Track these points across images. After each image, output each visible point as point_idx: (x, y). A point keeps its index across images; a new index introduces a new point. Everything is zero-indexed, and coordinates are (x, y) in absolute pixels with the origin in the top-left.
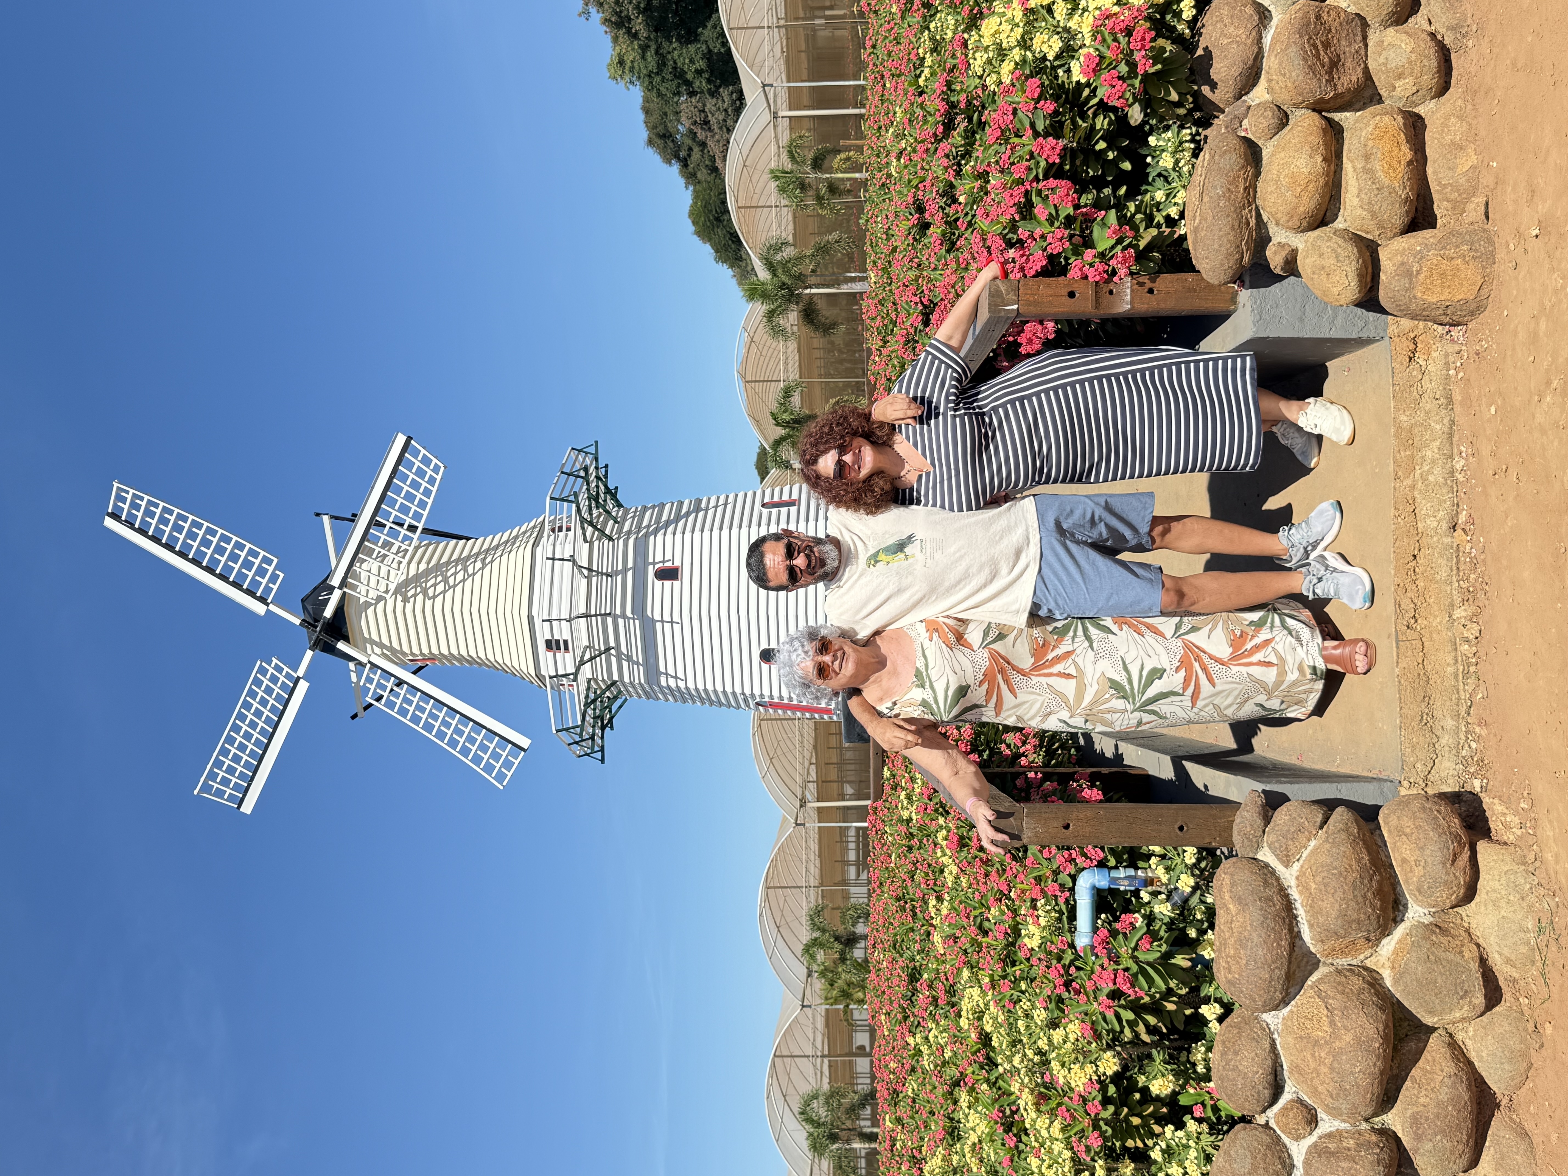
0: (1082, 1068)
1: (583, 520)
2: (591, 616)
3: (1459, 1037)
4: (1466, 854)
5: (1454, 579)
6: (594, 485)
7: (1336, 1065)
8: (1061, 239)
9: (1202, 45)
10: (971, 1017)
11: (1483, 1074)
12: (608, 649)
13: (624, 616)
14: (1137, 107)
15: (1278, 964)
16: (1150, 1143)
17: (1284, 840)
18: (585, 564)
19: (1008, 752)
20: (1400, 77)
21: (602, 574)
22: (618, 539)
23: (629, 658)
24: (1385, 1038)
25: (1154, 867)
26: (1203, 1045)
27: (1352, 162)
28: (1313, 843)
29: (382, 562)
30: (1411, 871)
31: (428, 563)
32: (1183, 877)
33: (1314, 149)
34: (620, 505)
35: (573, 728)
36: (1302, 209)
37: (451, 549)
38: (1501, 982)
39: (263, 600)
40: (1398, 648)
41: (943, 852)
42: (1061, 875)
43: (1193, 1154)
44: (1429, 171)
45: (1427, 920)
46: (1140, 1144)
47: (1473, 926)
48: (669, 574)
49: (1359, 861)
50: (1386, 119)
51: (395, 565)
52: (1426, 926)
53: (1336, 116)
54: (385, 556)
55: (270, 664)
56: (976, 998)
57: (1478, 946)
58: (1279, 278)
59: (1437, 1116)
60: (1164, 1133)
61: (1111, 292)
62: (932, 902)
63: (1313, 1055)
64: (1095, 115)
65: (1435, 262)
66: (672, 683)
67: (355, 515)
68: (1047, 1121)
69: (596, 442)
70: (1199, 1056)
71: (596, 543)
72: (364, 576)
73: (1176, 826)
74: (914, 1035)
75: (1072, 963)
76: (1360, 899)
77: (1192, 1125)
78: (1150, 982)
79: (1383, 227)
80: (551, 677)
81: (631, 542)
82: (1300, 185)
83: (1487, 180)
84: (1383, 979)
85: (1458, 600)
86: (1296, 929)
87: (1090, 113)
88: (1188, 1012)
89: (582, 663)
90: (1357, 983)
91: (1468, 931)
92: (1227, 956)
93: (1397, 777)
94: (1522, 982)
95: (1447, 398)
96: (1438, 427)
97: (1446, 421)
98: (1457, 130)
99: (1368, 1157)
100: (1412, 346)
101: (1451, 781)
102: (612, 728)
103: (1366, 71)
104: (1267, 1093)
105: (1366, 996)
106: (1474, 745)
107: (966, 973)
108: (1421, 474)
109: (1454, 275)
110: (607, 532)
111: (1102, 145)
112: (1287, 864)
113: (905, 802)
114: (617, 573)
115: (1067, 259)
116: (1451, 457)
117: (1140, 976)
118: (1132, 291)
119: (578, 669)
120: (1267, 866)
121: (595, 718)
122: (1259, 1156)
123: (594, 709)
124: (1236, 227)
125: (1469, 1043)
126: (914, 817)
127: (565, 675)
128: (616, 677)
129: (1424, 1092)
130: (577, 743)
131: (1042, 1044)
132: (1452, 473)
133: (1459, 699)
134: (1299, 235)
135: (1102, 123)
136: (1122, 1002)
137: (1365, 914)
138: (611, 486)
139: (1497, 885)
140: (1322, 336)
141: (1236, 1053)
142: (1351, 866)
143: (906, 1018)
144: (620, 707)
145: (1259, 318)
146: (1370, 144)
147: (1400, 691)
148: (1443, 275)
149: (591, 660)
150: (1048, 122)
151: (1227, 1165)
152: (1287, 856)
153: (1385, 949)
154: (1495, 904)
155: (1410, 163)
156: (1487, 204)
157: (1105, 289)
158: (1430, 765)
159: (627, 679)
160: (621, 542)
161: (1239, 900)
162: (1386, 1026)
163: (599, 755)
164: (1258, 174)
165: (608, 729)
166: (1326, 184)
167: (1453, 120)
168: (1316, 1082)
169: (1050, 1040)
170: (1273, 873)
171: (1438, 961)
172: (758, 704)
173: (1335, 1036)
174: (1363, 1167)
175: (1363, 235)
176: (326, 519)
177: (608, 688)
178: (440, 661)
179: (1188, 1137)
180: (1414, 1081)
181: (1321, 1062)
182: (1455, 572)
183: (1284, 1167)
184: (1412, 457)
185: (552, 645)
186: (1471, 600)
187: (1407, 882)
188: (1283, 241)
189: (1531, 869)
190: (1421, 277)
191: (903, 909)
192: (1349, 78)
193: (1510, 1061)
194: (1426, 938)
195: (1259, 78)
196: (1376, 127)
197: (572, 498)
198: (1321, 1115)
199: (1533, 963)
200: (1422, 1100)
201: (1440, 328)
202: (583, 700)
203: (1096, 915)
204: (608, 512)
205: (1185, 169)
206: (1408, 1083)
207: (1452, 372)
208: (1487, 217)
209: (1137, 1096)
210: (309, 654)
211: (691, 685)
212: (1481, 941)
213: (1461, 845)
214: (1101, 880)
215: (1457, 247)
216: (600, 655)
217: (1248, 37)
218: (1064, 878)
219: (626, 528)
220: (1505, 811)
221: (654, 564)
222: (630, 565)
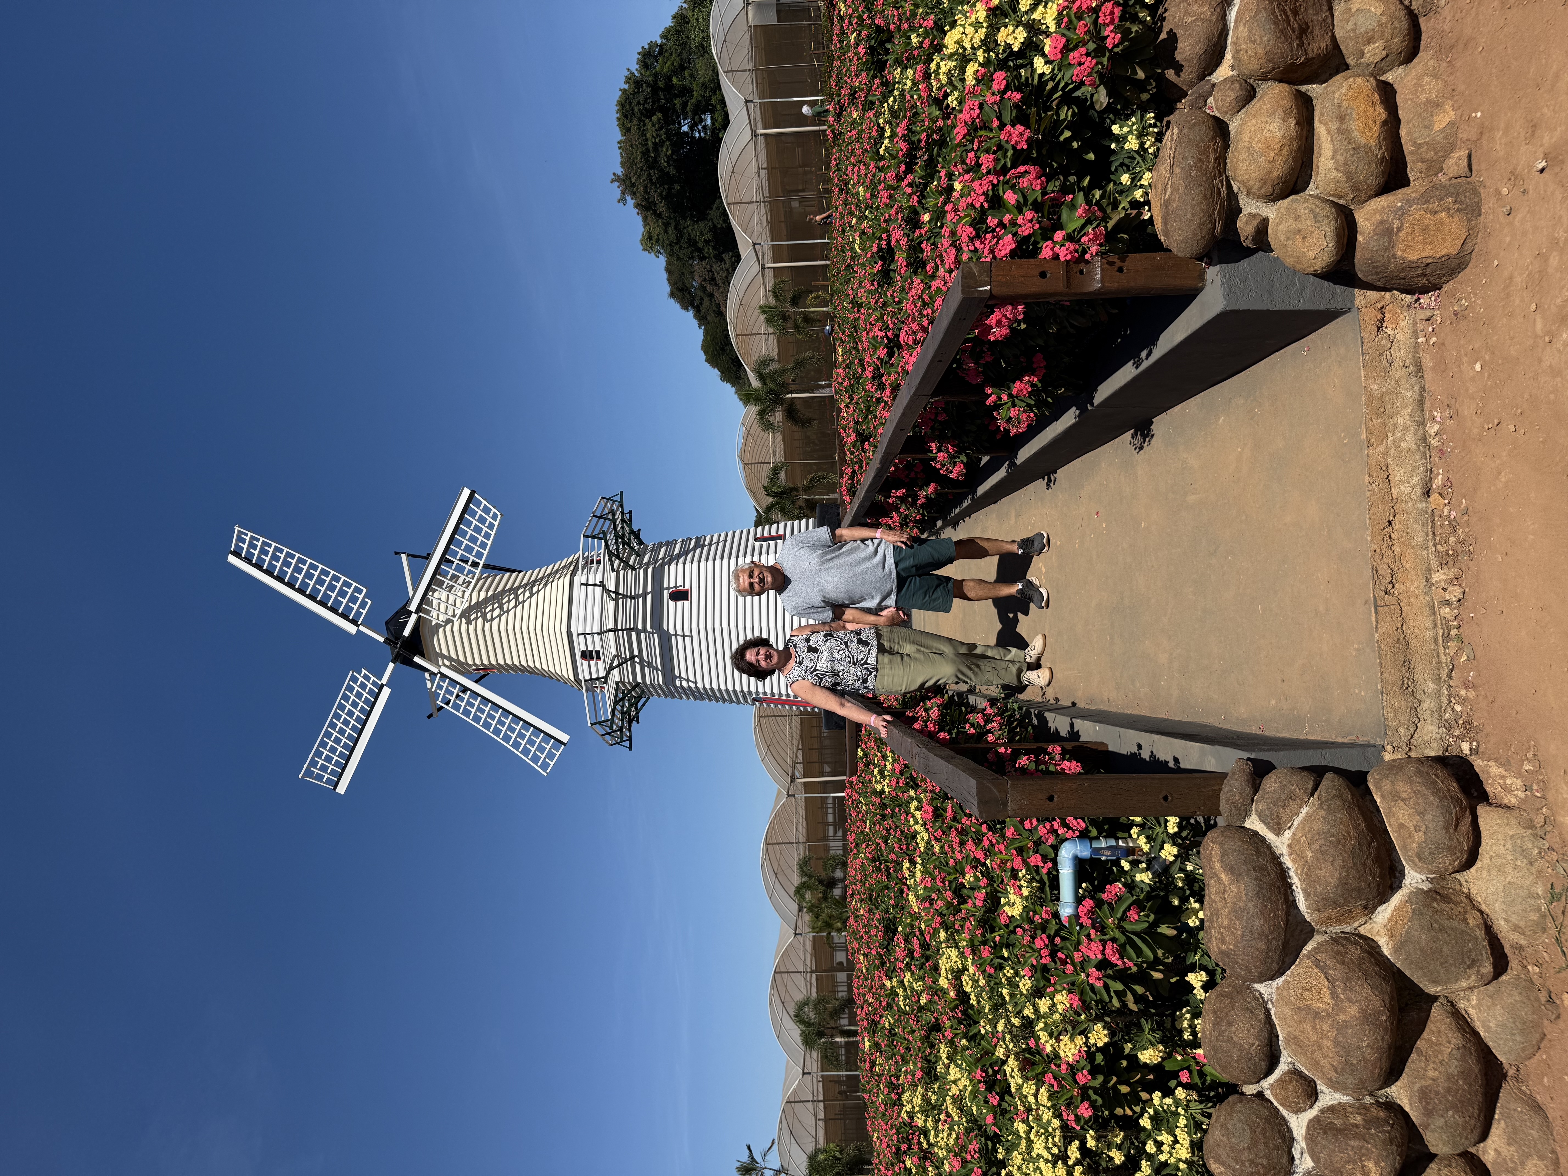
0: (1072, 1039)
1: (610, 554)
2: (618, 630)
3: (1462, 1005)
4: (1468, 819)
5: (1431, 543)
6: (620, 526)
7: (1341, 1039)
8: (1031, 221)
9: (1166, 29)
10: (950, 977)
11: (1490, 1044)
12: (632, 657)
13: (644, 630)
14: (1102, 90)
15: (1276, 935)
16: (1137, 1109)
17: (1275, 808)
18: (613, 588)
19: (972, 731)
20: (1369, 41)
21: (627, 597)
22: (640, 568)
23: (650, 665)
24: (1391, 1009)
25: (1135, 836)
26: (1188, 1012)
27: (1326, 124)
28: (1304, 810)
29: (450, 591)
30: (1410, 837)
31: (487, 591)
32: (1167, 846)
33: (1287, 113)
34: (641, 542)
35: (605, 721)
36: (1275, 174)
37: (506, 580)
38: (1507, 950)
39: (354, 622)
40: (1376, 613)
41: (916, 823)
42: (1043, 846)
43: (1182, 1122)
44: (1403, 132)
45: (1425, 886)
46: (1129, 1112)
47: (1474, 891)
48: (681, 595)
49: (1356, 827)
50: (1359, 80)
51: (460, 594)
52: (1426, 893)
53: (1303, 88)
54: (452, 586)
55: (360, 674)
56: (954, 958)
57: (1481, 912)
58: (1248, 253)
59: (1448, 1090)
60: (1152, 1099)
61: (1081, 272)
62: (906, 865)
63: (1314, 1028)
64: (1059, 107)
65: (1417, 216)
66: (685, 684)
67: (429, 555)
68: (1034, 1087)
69: (621, 492)
70: (1186, 1024)
71: (622, 572)
72: (435, 603)
73: (1161, 796)
74: (890, 979)
75: (1057, 933)
76: (1360, 867)
77: (1180, 1093)
78: (1139, 952)
79: (1358, 190)
80: (585, 680)
81: (650, 571)
82: (1273, 149)
83: (1466, 133)
84: (1379, 947)
85: (1434, 563)
86: (1291, 898)
87: (1054, 105)
88: (1174, 980)
89: (611, 668)
90: (1355, 952)
91: (1468, 897)
92: (1220, 927)
93: (1379, 742)
94: (1530, 950)
95: (1416, 365)
96: (1409, 394)
97: (1416, 388)
98: (1431, 88)
99: (1378, 1135)
100: (1380, 316)
101: (1434, 745)
102: (638, 722)
103: (1333, 37)
104: (1263, 1065)
105: (1367, 966)
106: (1458, 708)
107: (943, 935)
108: (1394, 441)
109: (1437, 230)
110: (631, 563)
111: (1067, 134)
112: (1278, 832)
113: (878, 777)
114: (638, 596)
115: (1036, 243)
116: (1423, 423)
117: (1128, 947)
118: (1102, 270)
119: (608, 673)
120: (1256, 834)
121: (623, 713)
122: (1258, 1131)
123: (623, 707)
124: (1209, 196)
125: (1472, 1011)
126: (887, 790)
127: (598, 679)
128: (639, 680)
129: (1432, 1065)
130: (608, 734)
131: (1028, 1012)
132: (1424, 439)
133: (1439, 663)
134: (1270, 205)
135: (1066, 113)
136: (1110, 972)
137: (1365, 882)
138: (635, 529)
139: (1502, 850)
140: (1291, 308)
141: (1230, 1024)
142: (1349, 833)
143: (883, 964)
144: (644, 705)
145: (1229, 293)
146: (1345, 104)
147: (1380, 655)
148: (1425, 230)
149: (618, 666)
150: (1014, 114)
151: (1225, 1139)
152: (1279, 824)
153: (1380, 917)
154: (1500, 869)
155: (1385, 123)
156: (1469, 157)
157: (1076, 268)
158: (1412, 730)
159: (648, 682)
160: (642, 571)
161: (1231, 869)
162: (1392, 999)
163: (627, 744)
164: (1226, 147)
165: (634, 723)
166: (1299, 148)
167: (1427, 79)
168: (1318, 1055)
169: (1036, 1010)
170: (1263, 840)
171: (1442, 929)
172: (754, 700)
173: (1338, 1007)
174: (1375, 1146)
175: (1336, 200)
176: (404, 556)
177: (633, 688)
178: (498, 670)
179: (1177, 1103)
180: (1420, 1053)
181: (1323, 1035)
182: (1430, 537)
183: (1284, 1141)
184: (1384, 424)
185: (587, 655)
186: (1451, 563)
187: (1405, 848)
188: (1254, 211)
189: (1540, 833)
190: (1402, 235)
191: (878, 869)
192: (1318, 45)
193: (1522, 1032)
194: (1429, 906)
195: (1223, 57)
196: (1350, 87)
197: (601, 536)
198: (1321, 1087)
199: (1544, 930)
200: (1431, 1074)
201: (1409, 297)
202: (612, 698)
203: (1077, 885)
204: (632, 548)
205: (1150, 151)
206: (1414, 1056)
207: (1420, 340)
208: (1471, 170)
209: (1124, 1063)
210: (391, 666)
211: (700, 685)
212: (1483, 907)
213: (1463, 810)
214: (1084, 850)
215: (1441, 199)
216: (626, 662)
217: (1212, 14)
218: (1046, 849)
219: (646, 560)
220: (1504, 773)
221: (668, 588)
222: (649, 589)
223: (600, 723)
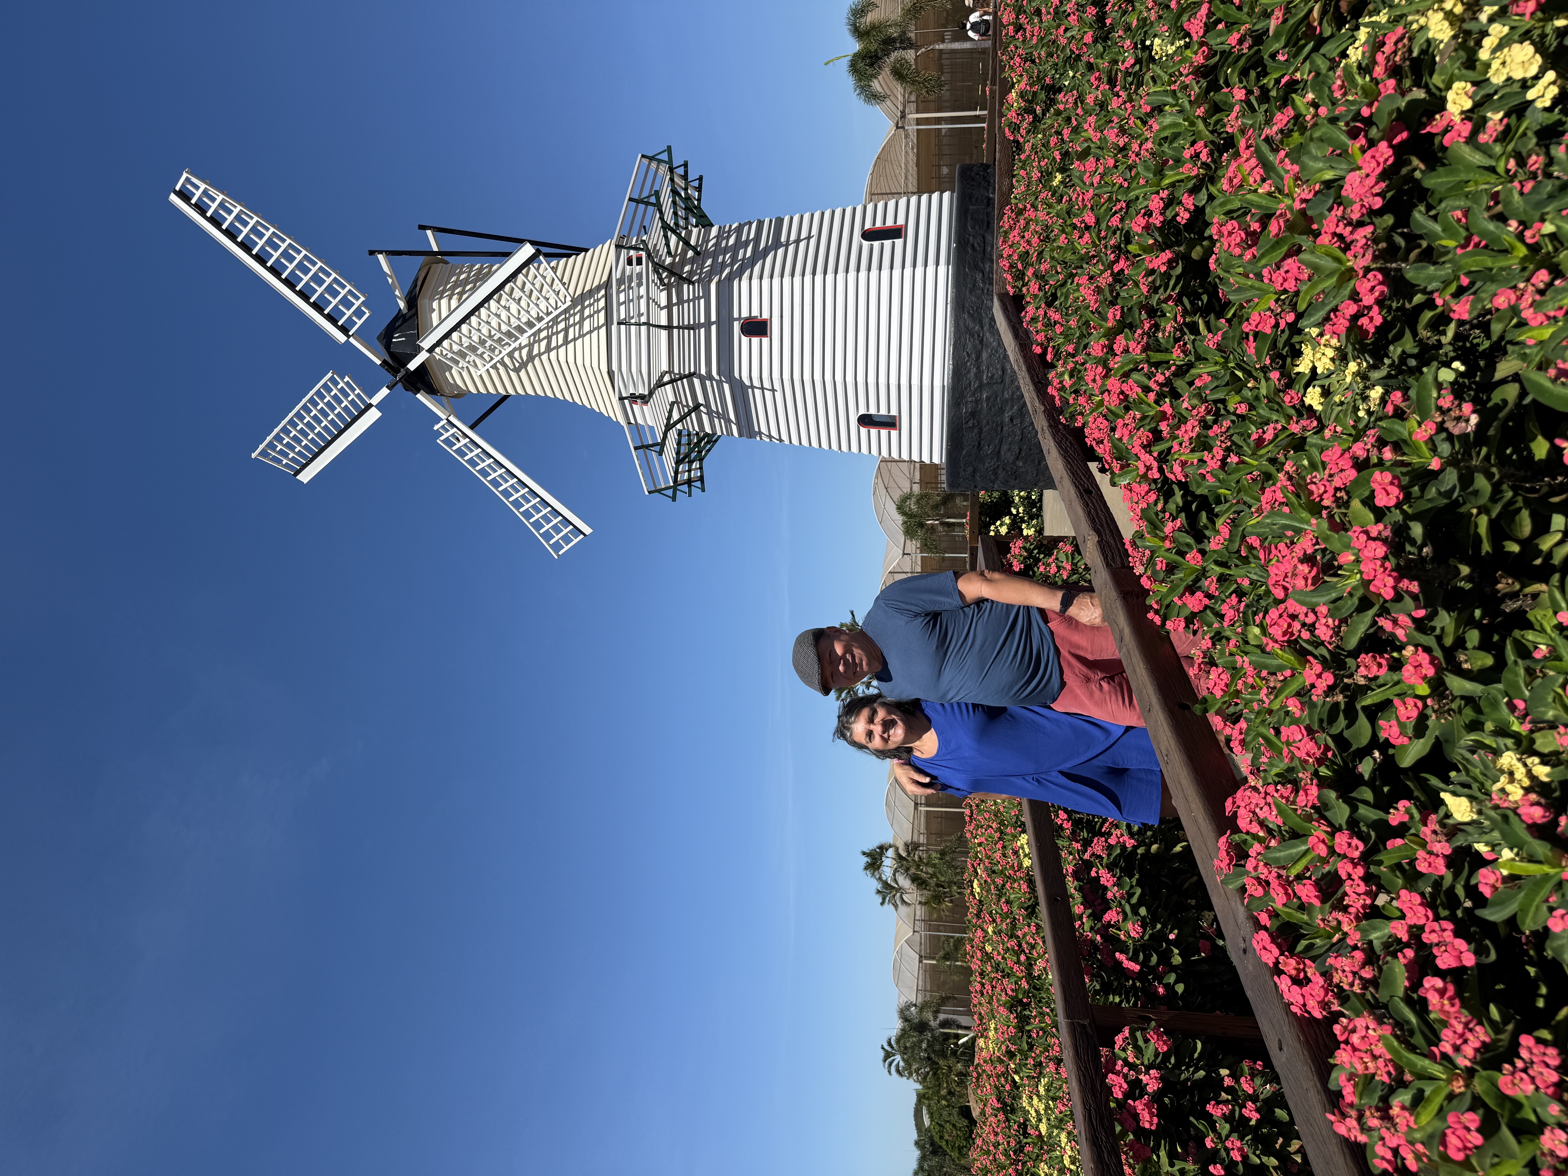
12: (697, 407)
13: (710, 377)
21: (684, 327)
22: (699, 283)
23: (720, 415)
39: (344, 330)
48: (757, 328)
69: (669, 148)
81: (713, 286)
89: (669, 427)
114: (700, 326)
128: (708, 430)
149: (679, 421)
160: (702, 286)
163: (698, 488)
176: (380, 255)
216: (689, 414)
221: (739, 319)
222: (713, 318)
223: (659, 491)
